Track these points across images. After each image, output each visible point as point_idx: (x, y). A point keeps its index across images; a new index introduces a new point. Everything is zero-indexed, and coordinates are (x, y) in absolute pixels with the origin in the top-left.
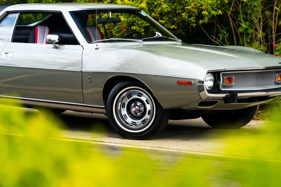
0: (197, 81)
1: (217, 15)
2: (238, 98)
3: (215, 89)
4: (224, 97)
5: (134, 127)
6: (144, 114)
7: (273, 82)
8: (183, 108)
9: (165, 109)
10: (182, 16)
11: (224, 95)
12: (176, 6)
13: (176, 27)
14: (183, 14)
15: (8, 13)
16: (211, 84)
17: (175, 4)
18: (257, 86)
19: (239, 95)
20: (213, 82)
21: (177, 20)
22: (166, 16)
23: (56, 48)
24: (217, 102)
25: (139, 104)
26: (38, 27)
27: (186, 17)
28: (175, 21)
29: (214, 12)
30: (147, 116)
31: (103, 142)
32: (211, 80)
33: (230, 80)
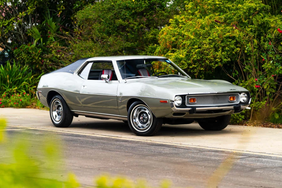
0: (170, 100)
1: (227, 61)
2: (197, 111)
3: (183, 105)
4: (189, 110)
5: (141, 128)
6: (147, 121)
7: (227, 101)
8: (166, 117)
9: (157, 118)
10: (206, 62)
11: (189, 109)
12: (203, 56)
13: (203, 69)
14: (206, 61)
15: (88, 62)
16: (180, 102)
17: (203, 55)
18: (214, 103)
19: (197, 109)
20: (181, 101)
21: (204, 65)
22: (197, 63)
23: (107, 82)
24: (185, 113)
25: (145, 115)
26: (105, 70)
27: (208, 63)
28: (203, 66)
29: (226, 59)
30: (149, 122)
31: (122, 137)
32: (180, 100)
33: (194, 100)
